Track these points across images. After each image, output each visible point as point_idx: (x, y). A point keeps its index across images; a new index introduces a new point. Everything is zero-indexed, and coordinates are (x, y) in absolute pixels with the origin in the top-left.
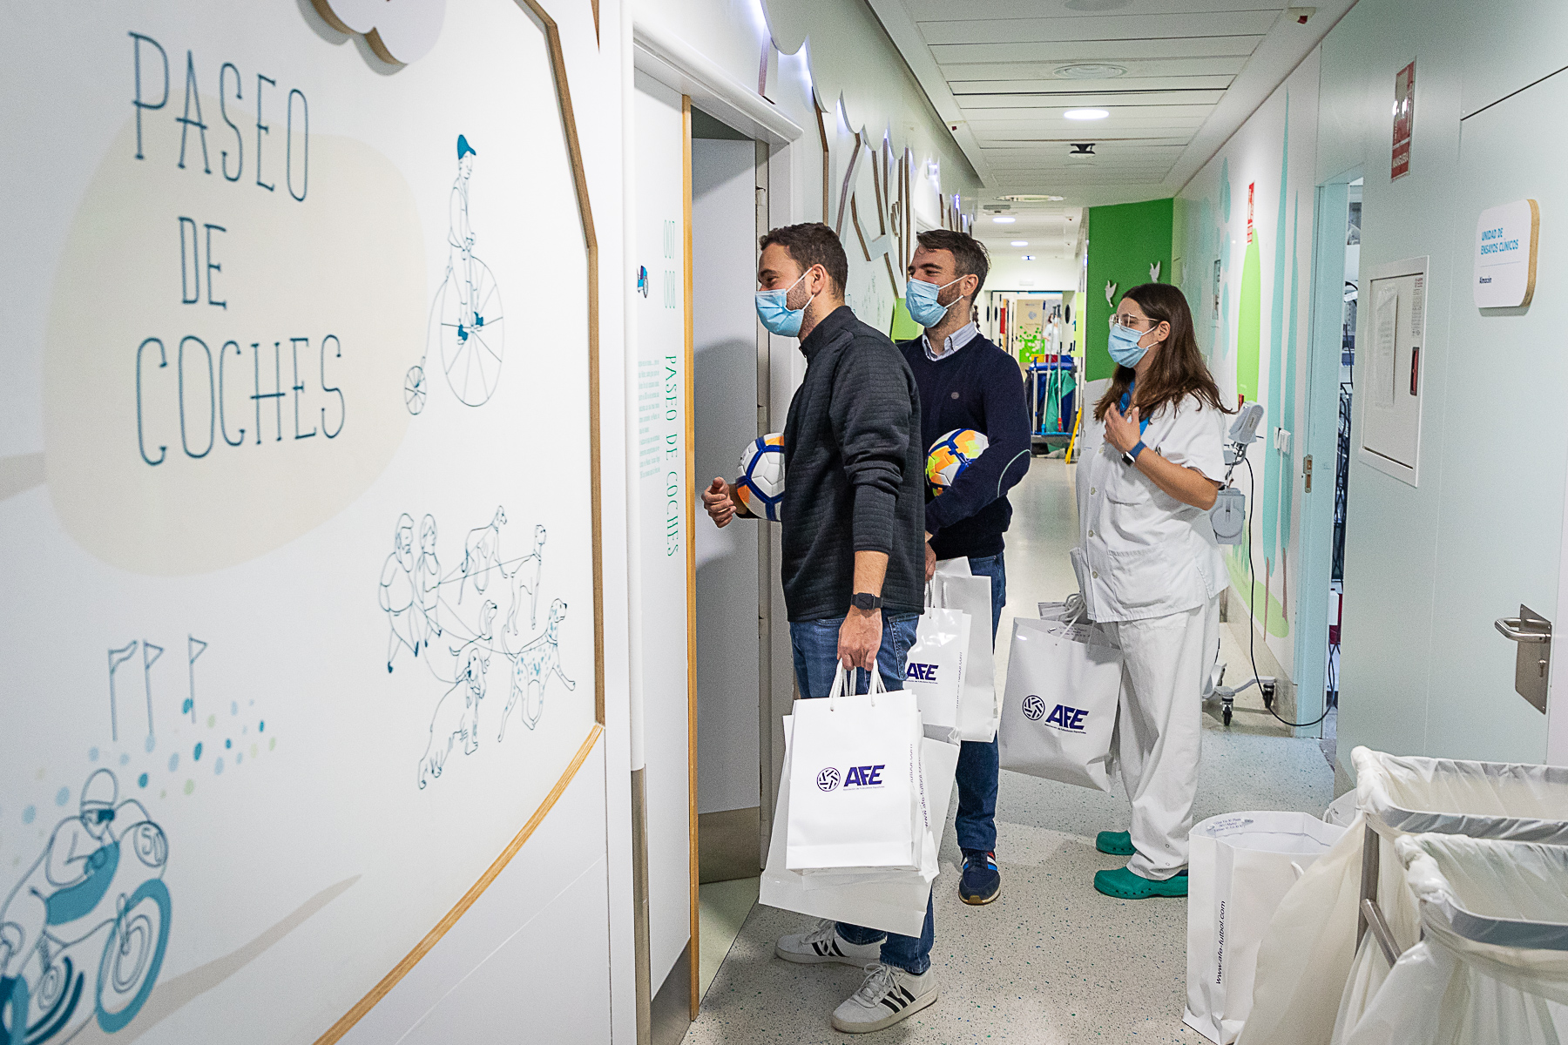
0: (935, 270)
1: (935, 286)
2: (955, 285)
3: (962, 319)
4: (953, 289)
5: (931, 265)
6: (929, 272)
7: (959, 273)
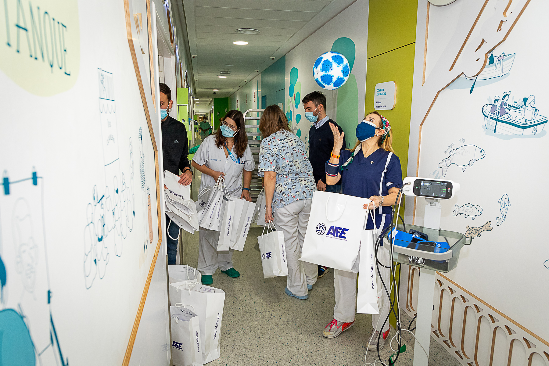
0: (310, 108)
1: (312, 112)
2: (317, 109)
3: (323, 117)
4: (317, 111)
5: (308, 108)
6: (309, 109)
7: (316, 106)
